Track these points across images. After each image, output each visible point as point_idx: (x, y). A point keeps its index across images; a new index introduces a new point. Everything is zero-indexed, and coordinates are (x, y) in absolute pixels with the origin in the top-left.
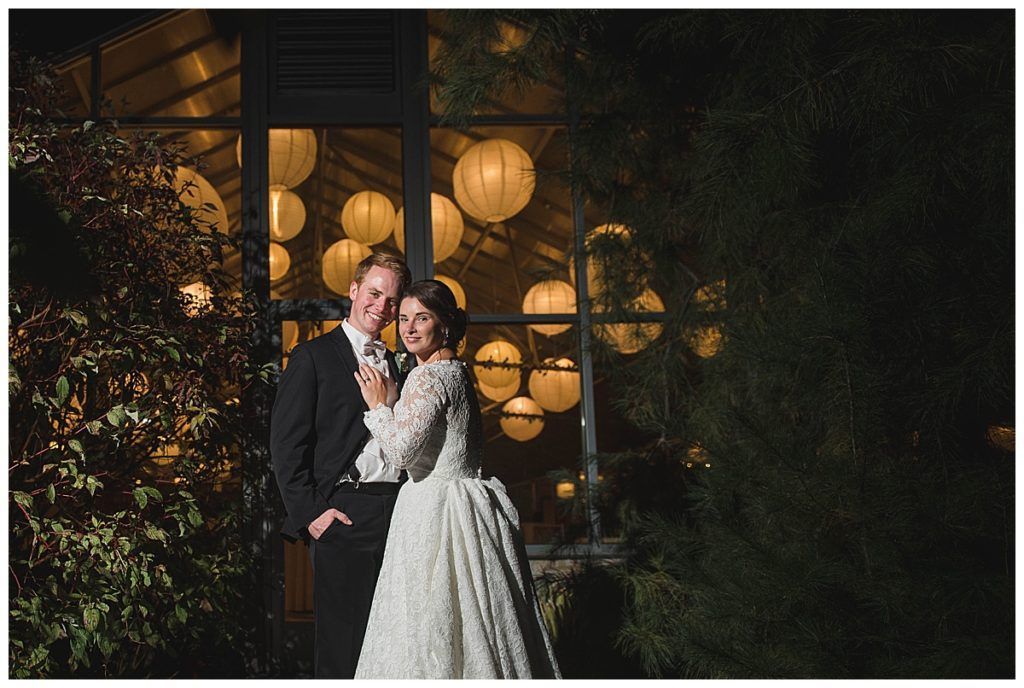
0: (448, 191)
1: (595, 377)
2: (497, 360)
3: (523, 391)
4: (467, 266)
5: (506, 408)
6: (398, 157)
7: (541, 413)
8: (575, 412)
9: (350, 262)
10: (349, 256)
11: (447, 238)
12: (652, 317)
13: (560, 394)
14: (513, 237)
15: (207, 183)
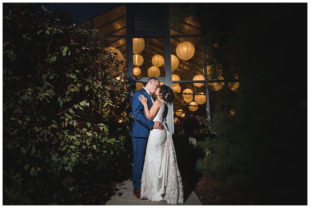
0: (175, 54)
1: (209, 97)
2: (187, 93)
3: (193, 101)
4: (181, 72)
5: (190, 104)
6: (163, 47)
7: (197, 105)
8: (205, 104)
9: (154, 71)
10: (154, 70)
11: (175, 65)
12: (222, 81)
13: (202, 100)
14: (191, 65)
15: (120, 53)
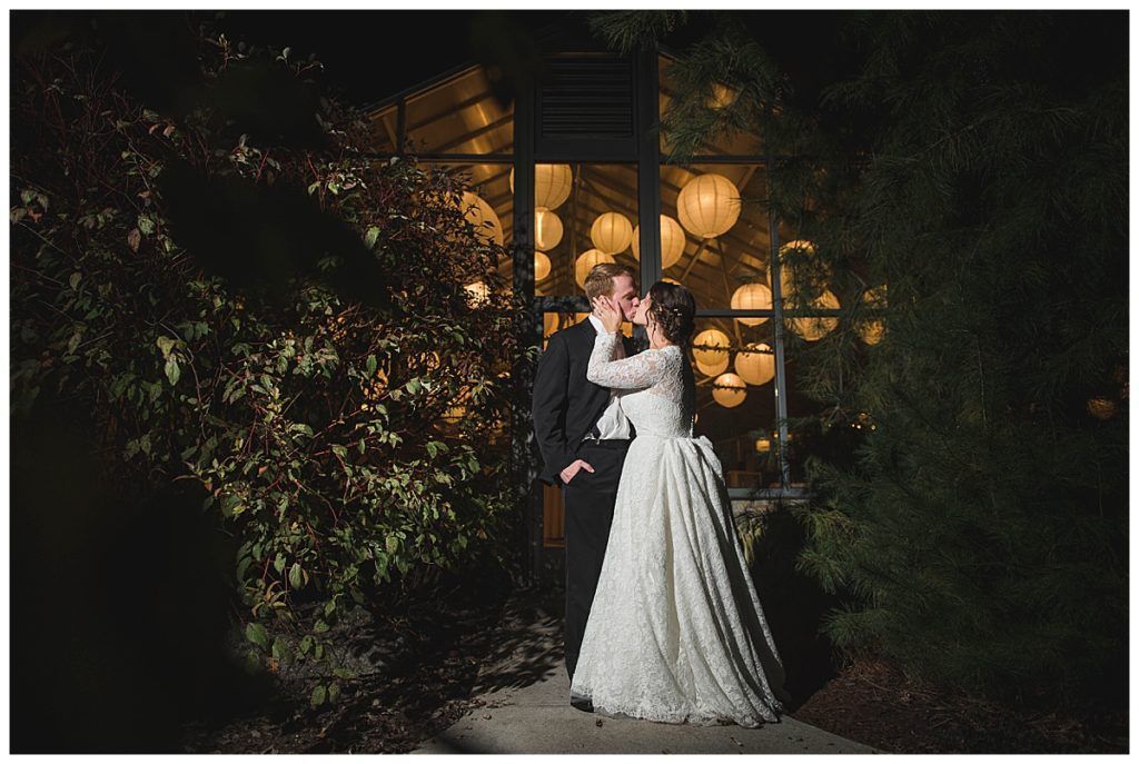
0: (673, 214)
1: (786, 358)
2: (711, 345)
3: (731, 369)
4: (688, 271)
5: (717, 382)
6: (636, 187)
7: (744, 386)
8: (771, 384)
11: (673, 250)
12: (830, 313)
13: (759, 371)
14: (723, 249)
15: (487, 206)
